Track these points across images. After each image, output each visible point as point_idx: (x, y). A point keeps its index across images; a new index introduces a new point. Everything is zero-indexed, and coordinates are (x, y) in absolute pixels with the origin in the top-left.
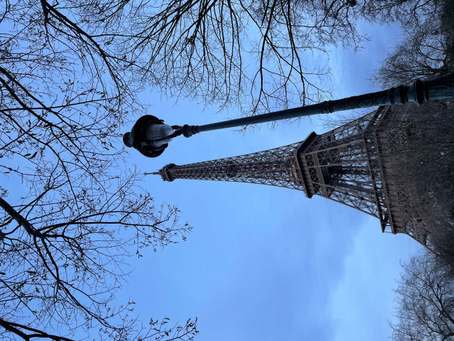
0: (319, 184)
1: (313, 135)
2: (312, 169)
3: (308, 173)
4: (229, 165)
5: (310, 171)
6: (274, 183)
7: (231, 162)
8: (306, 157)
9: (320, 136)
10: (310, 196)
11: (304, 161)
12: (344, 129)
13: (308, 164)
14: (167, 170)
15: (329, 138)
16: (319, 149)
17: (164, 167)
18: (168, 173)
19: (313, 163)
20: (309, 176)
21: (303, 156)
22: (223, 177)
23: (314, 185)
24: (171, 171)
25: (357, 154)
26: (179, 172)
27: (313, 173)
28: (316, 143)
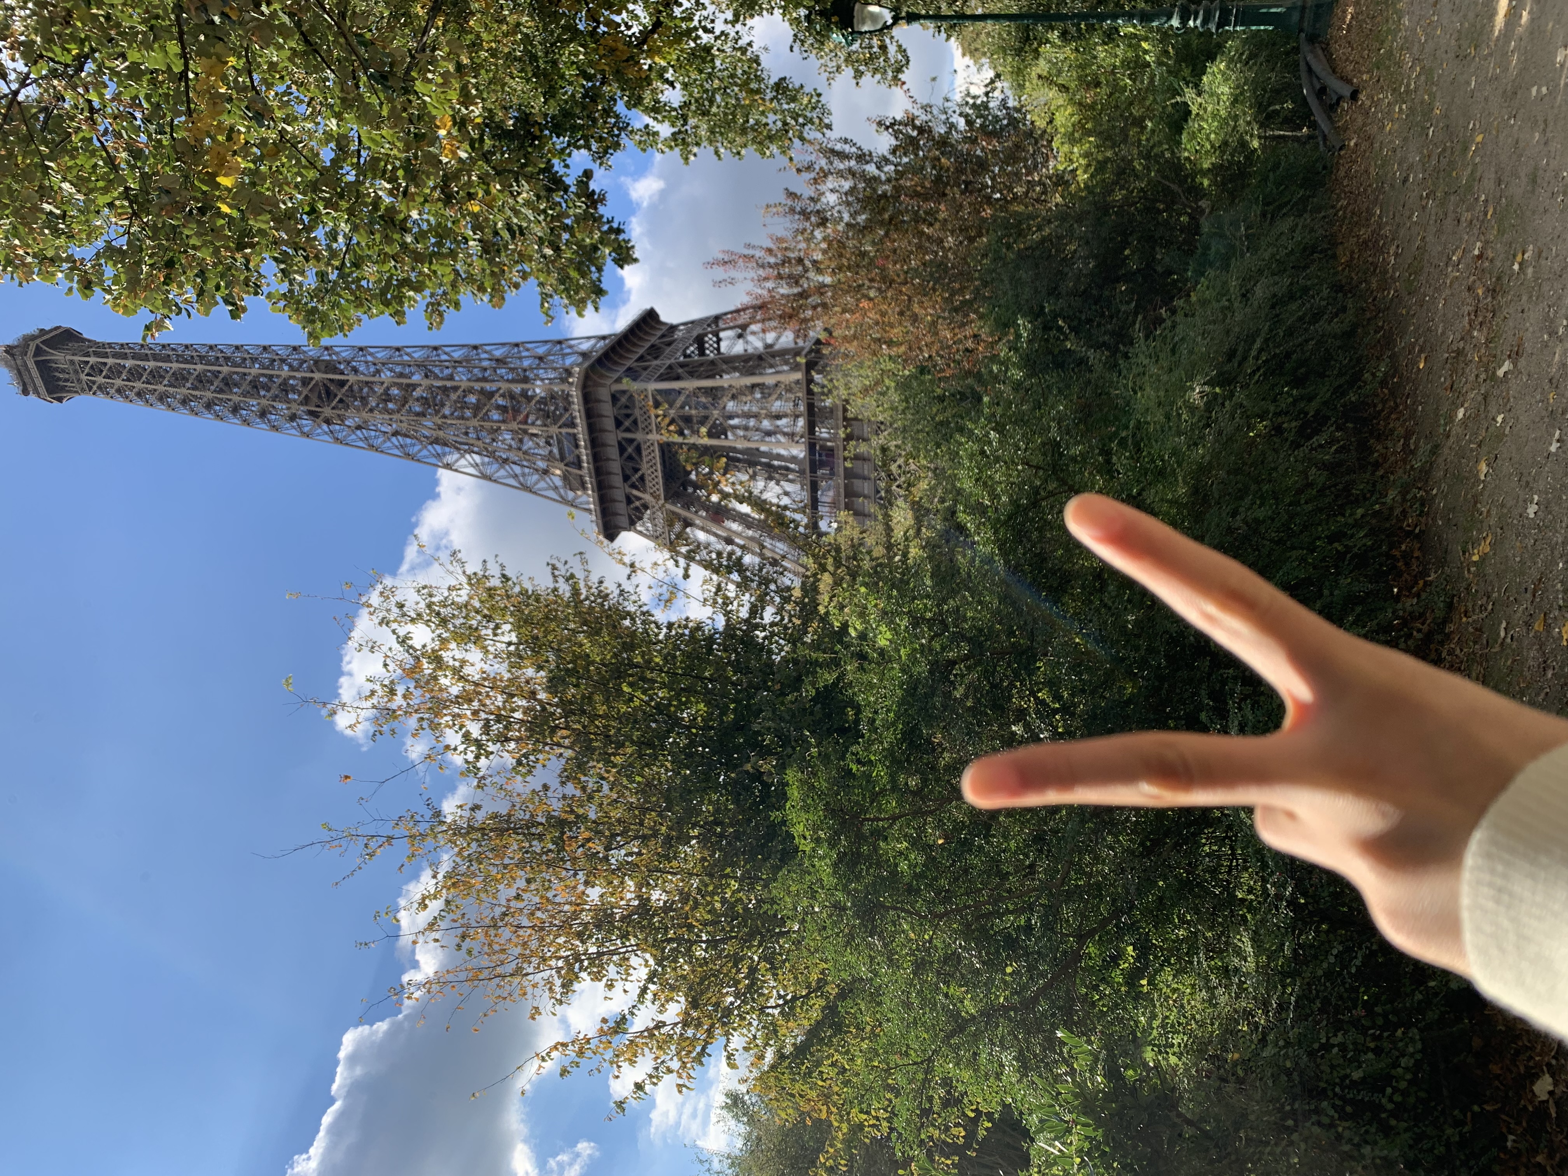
0: (647, 497)
1: (650, 318)
2: (631, 441)
3: (613, 452)
4: (317, 376)
5: (622, 449)
6: (489, 471)
7: (331, 367)
8: (614, 398)
9: (673, 328)
10: (610, 532)
11: (607, 409)
12: (753, 320)
13: (618, 424)
14: (38, 351)
15: (700, 341)
16: (662, 378)
17: (28, 339)
18: (44, 367)
19: (635, 422)
20: (615, 466)
21: (604, 394)
22: (293, 418)
23: (629, 500)
24: (61, 358)
25: (778, 417)
26: (96, 370)
27: (630, 458)
28: (655, 351)
